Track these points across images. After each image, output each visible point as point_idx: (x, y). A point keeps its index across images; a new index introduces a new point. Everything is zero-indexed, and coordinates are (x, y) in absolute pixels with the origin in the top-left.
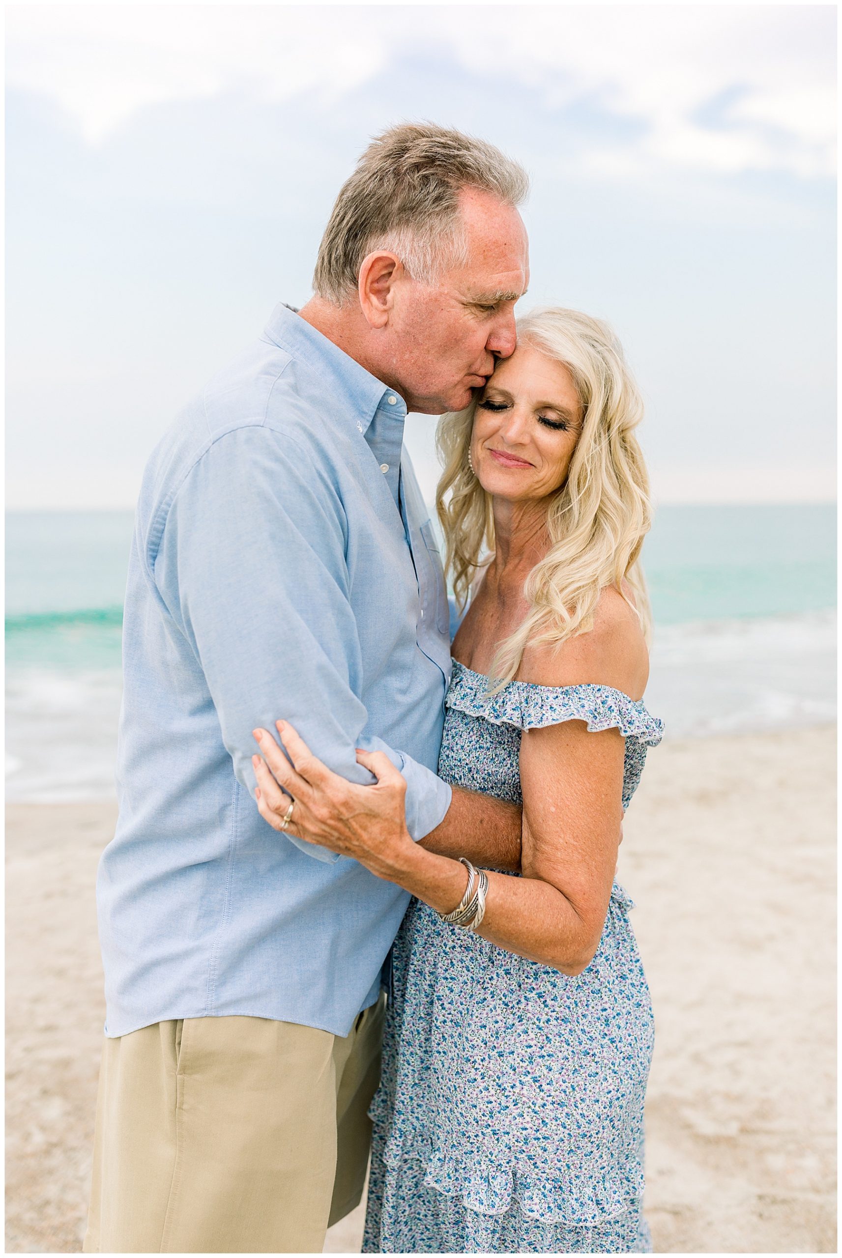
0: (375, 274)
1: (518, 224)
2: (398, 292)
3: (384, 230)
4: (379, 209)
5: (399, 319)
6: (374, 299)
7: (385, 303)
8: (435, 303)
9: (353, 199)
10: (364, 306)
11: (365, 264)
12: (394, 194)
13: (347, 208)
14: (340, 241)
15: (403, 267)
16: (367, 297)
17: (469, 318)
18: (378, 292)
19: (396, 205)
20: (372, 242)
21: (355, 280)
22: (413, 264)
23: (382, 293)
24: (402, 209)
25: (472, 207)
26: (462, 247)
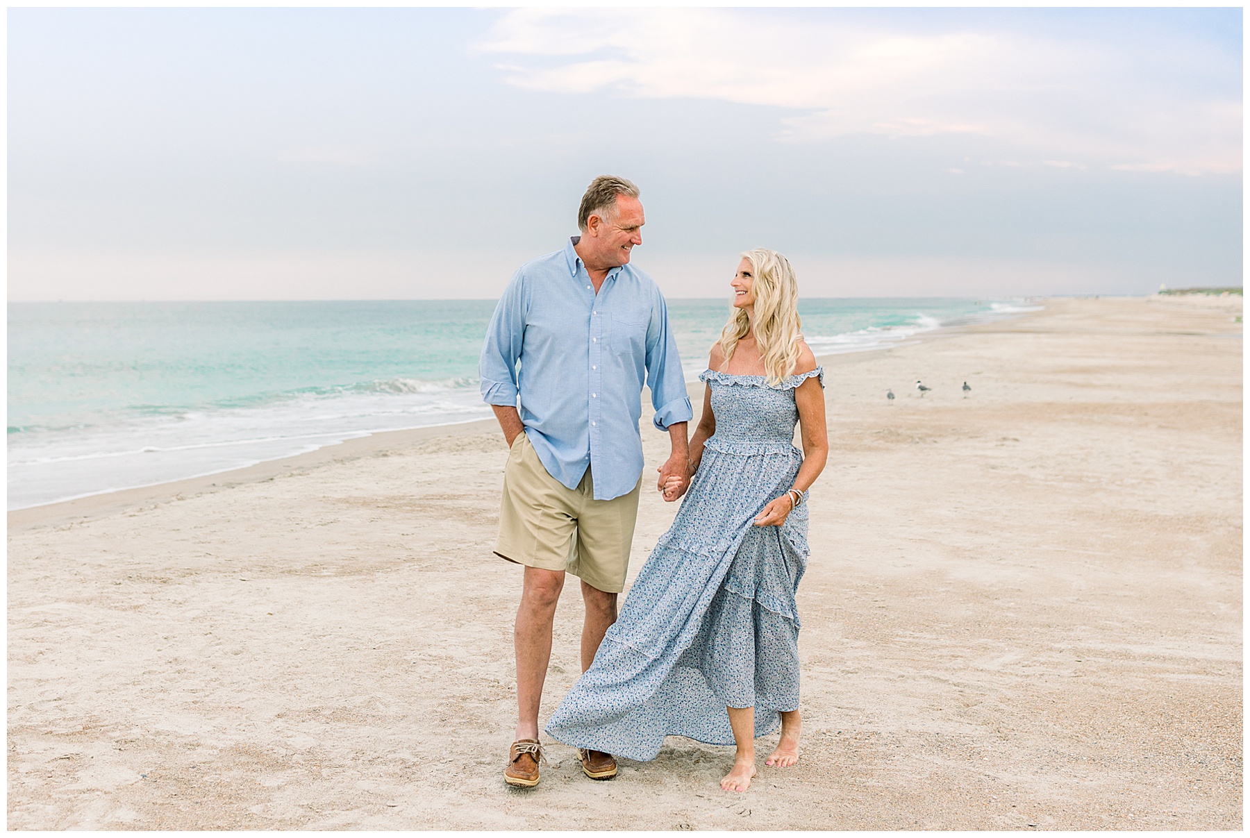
0: (593, 221)
2: (600, 227)
3: (594, 209)
5: (600, 234)
6: (593, 229)
7: (596, 229)
9: (586, 200)
10: (590, 231)
11: (589, 218)
12: (597, 198)
13: (584, 202)
14: (582, 212)
15: (600, 219)
16: (590, 228)
18: (593, 227)
19: (597, 201)
20: (591, 212)
21: (586, 223)
22: (603, 218)
23: (595, 227)
24: (599, 202)
25: (621, 203)
26: (617, 212)
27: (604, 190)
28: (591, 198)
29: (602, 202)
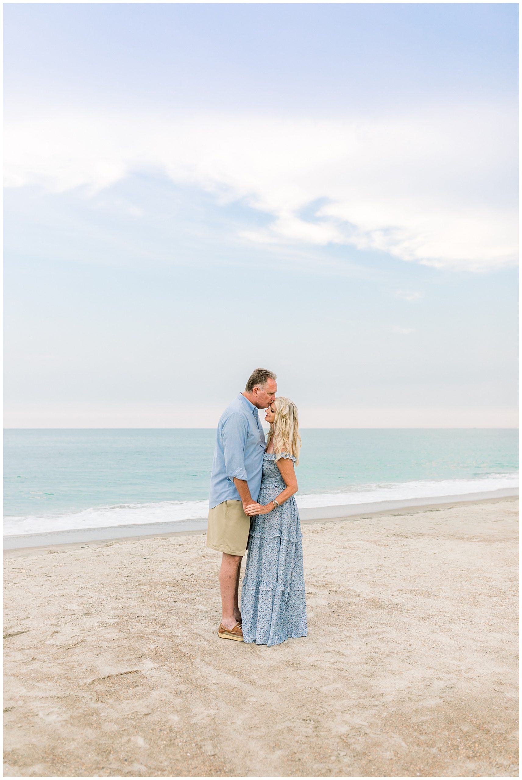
0: (255, 390)
1: (276, 383)
2: (258, 392)
3: (257, 384)
4: (256, 381)
5: (258, 396)
6: (255, 393)
8: (264, 394)
10: (254, 394)
11: (254, 388)
12: (258, 379)
13: (251, 380)
14: (250, 385)
17: (268, 396)
18: (255, 392)
20: (255, 385)
21: (252, 390)
22: (260, 388)
24: (259, 381)
25: (269, 381)
26: (267, 386)
27: (261, 376)
28: (255, 379)
29: (260, 382)
